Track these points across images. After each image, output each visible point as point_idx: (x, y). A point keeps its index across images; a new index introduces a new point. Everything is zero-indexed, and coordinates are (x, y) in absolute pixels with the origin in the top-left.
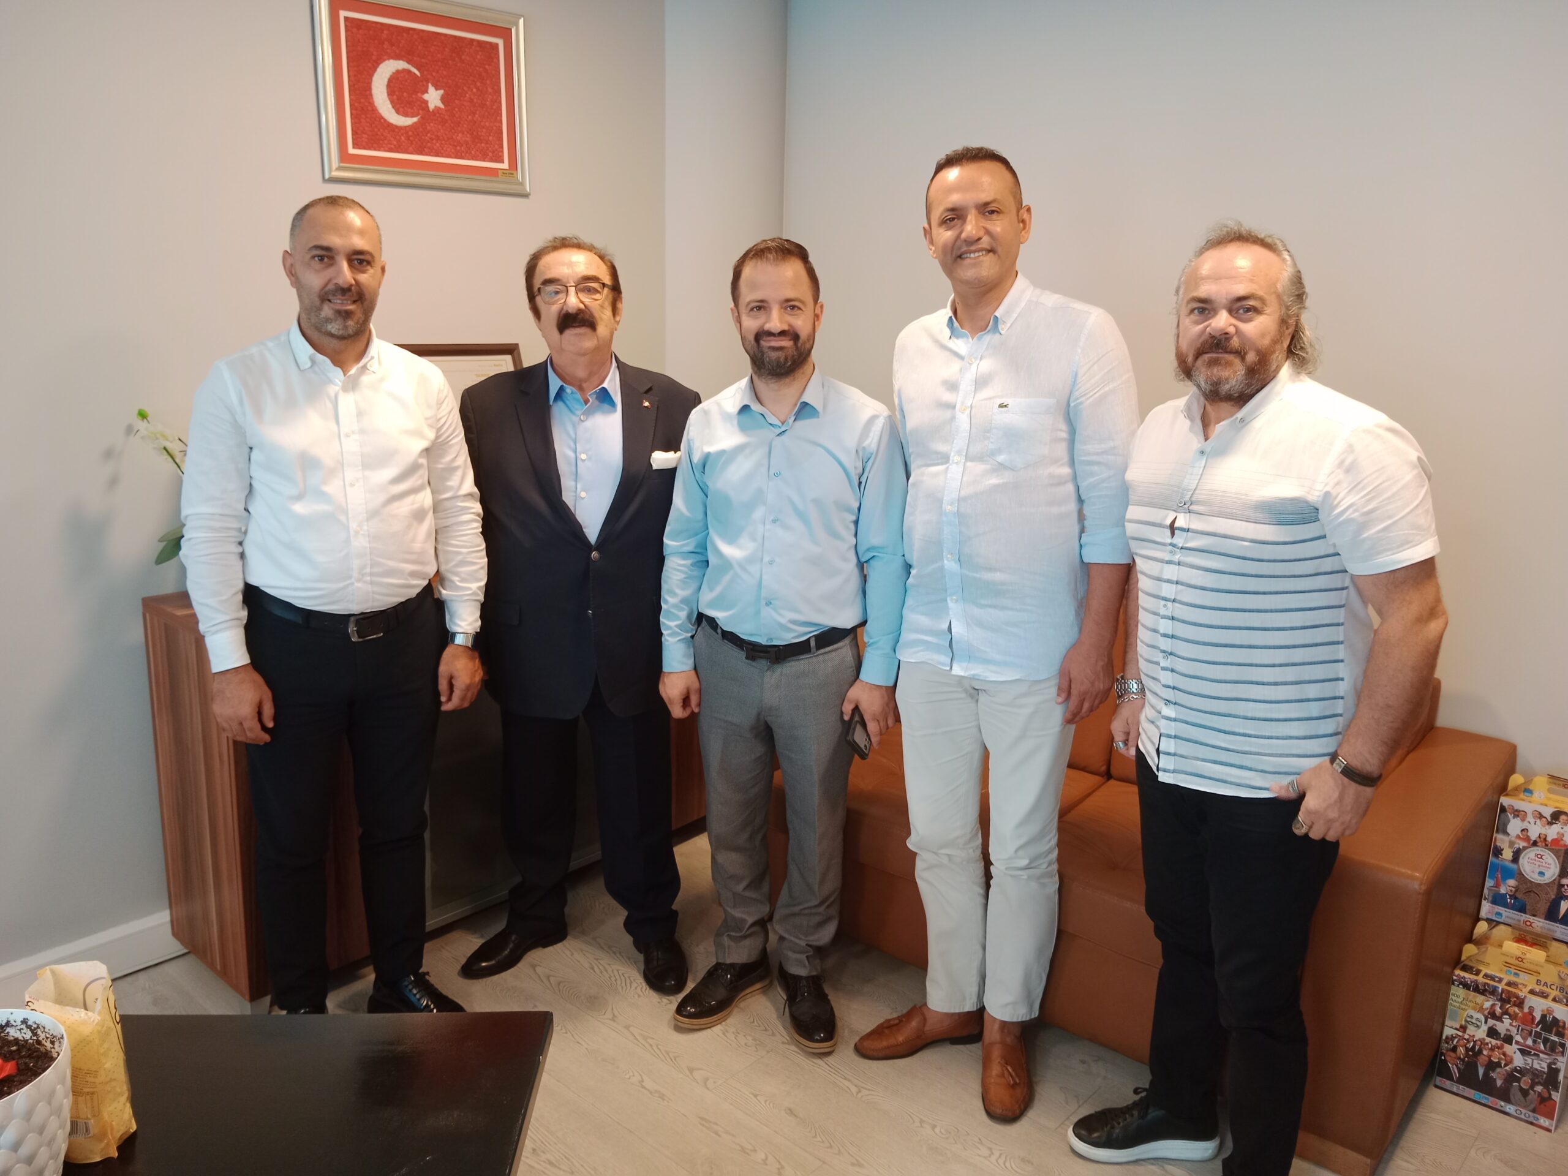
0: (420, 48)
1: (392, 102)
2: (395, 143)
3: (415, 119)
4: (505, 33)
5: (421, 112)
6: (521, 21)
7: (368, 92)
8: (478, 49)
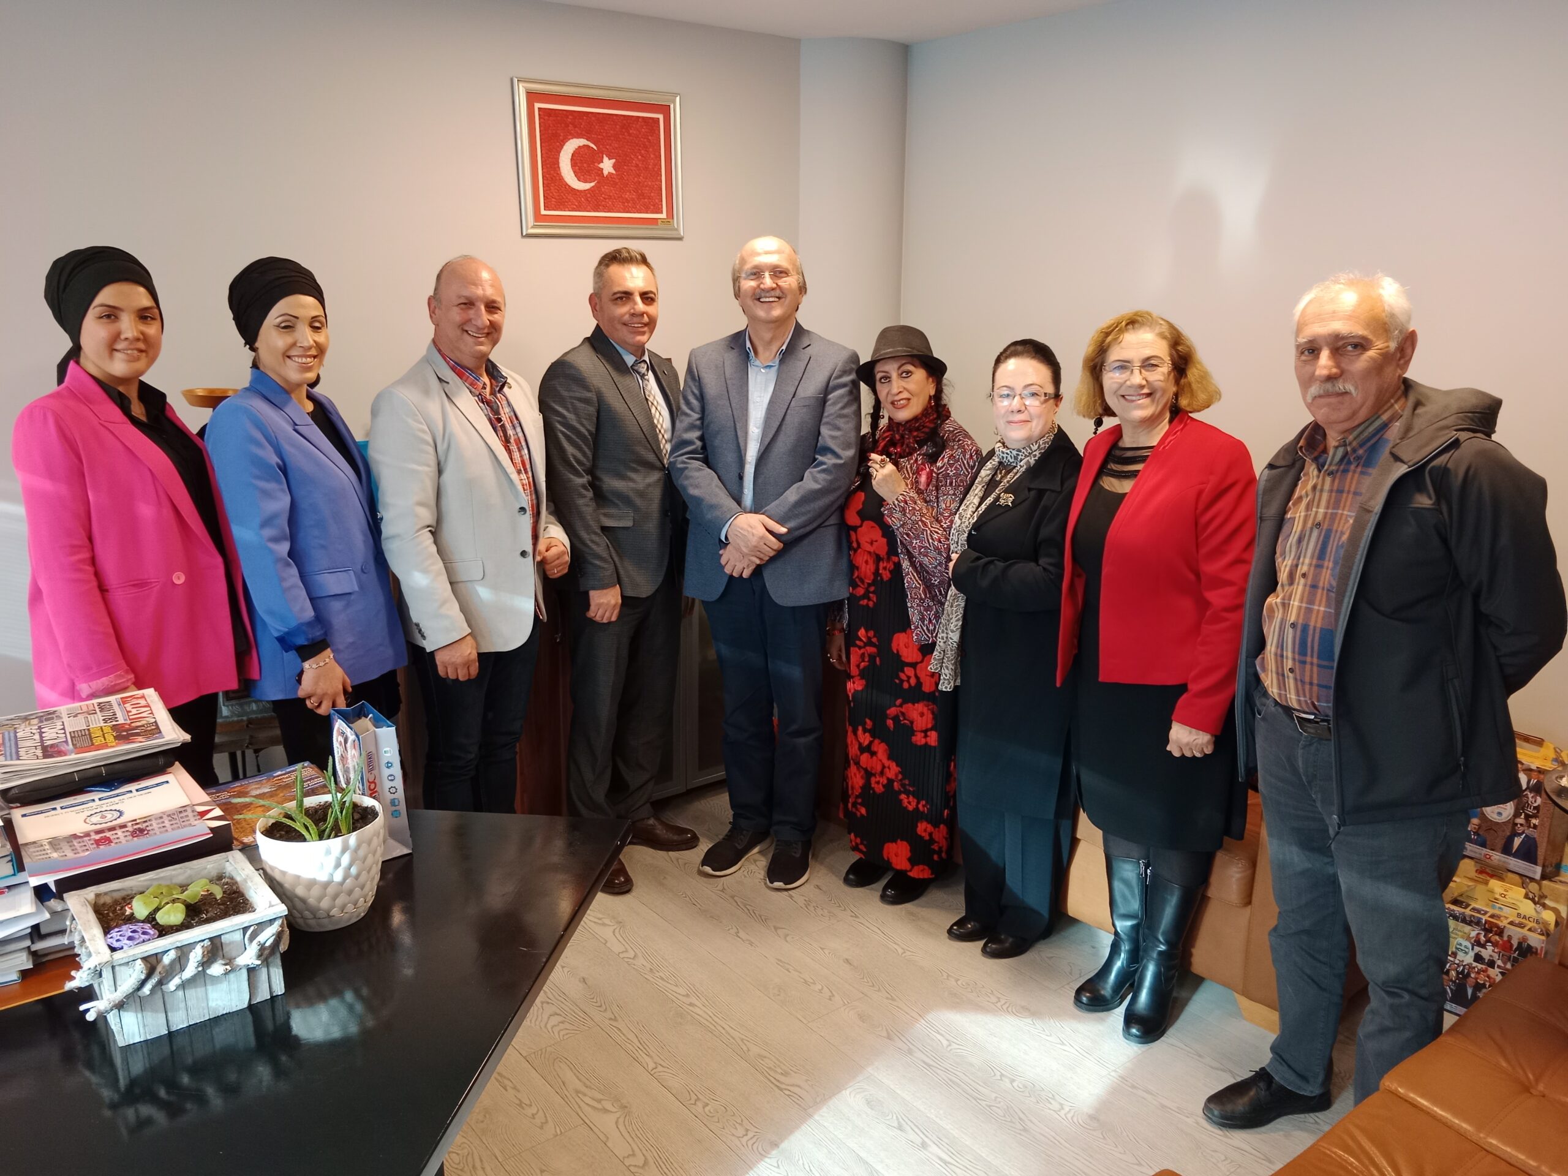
0: (597, 127)
1: (575, 172)
2: (577, 204)
3: (593, 184)
4: (665, 110)
5: (597, 178)
6: (678, 99)
7: (556, 166)
8: (643, 124)
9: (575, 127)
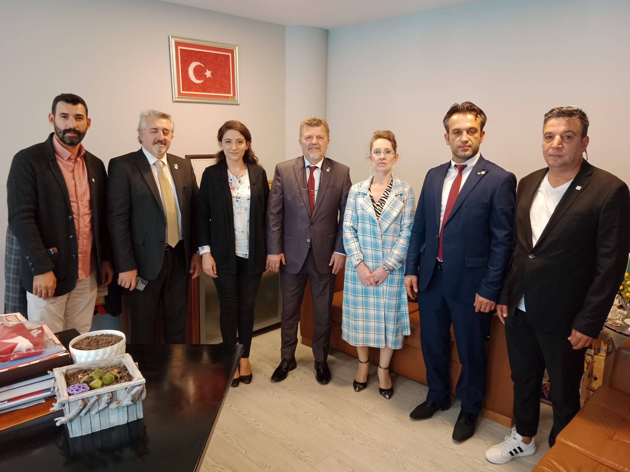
0: (204, 58)
1: (195, 76)
2: (196, 89)
3: (202, 81)
4: (232, 52)
5: (204, 78)
6: (237, 47)
7: (187, 73)
8: (223, 57)
9: (195, 57)
